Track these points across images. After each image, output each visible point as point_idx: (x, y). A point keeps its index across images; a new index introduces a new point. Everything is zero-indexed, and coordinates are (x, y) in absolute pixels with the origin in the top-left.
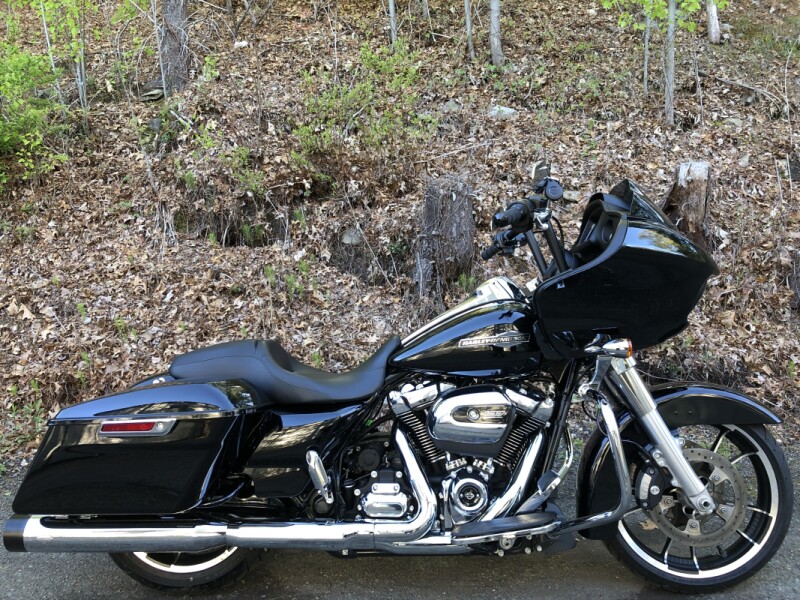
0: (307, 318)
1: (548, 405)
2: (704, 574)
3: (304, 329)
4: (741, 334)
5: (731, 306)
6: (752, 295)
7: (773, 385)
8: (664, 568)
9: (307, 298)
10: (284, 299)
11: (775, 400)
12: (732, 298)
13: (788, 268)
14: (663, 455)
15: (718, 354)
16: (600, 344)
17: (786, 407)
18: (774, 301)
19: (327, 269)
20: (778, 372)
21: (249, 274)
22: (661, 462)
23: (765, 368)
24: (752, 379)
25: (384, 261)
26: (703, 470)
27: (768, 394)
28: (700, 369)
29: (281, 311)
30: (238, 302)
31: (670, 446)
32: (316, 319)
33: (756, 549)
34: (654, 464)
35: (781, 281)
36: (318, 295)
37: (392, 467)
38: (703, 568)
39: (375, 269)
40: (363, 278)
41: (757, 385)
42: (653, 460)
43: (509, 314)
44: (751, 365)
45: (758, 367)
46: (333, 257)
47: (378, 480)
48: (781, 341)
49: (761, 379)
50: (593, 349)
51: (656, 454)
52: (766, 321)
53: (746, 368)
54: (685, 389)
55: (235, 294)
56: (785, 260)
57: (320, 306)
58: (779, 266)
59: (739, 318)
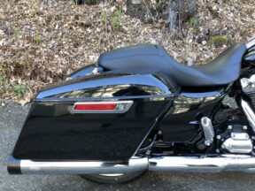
0: (121, 38)
3: (121, 43)
9: (120, 29)
19: (126, 16)
21: (92, 17)
25: (153, 12)
30: (89, 30)
32: (125, 39)
36: (124, 27)
40: (142, 20)
46: (128, 10)
47: (232, 130)
55: (87, 26)
57: (126, 33)
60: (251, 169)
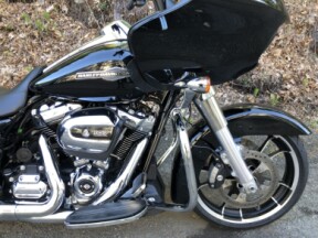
0: (51, 46)
1: (151, 120)
2: (244, 221)
3: (48, 53)
4: (283, 62)
5: (280, 46)
6: (292, 41)
7: (295, 90)
8: (221, 217)
9: (51, 34)
10: (36, 35)
11: (294, 98)
12: (281, 42)
13: (312, 27)
14: (228, 157)
15: (270, 73)
16: (186, 80)
17: (299, 101)
18: (302, 44)
19: (66, 18)
20: (298, 83)
21: (19, 19)
22: (226, 161)
23: (292, 81)
24: (284, 86)
25: (97, 14)
26: (253, 164)
27: (291, 94)
28: (259, 80)
29: (34, 42)
30: (11, 35)
31: (233, 151)
32: (56, 47)
33: (279, 207)
34: (221, 161)
35: (307, 33)
36: (58, 33)
37: (35, 163)
38: (245, 218)
39: (92, 19)
40: (86, 24)
41: (286, 89)
42: (220, 159)
43: (121, 53)
44: (285, 79)
45: (288, 80)
46: (69, 11)
47: (25, 172)
48: (302, 66)
49: (289, 86)
50: (181, 84)
51: (223, 156)
52: (296, 55)
53: (283, 80)
54: (249, 110)
55: (10, 30)
56: (311, 21)
57: (59, 40)
58: (308, 25)
59: (283, 53)
60: (34, 218)
